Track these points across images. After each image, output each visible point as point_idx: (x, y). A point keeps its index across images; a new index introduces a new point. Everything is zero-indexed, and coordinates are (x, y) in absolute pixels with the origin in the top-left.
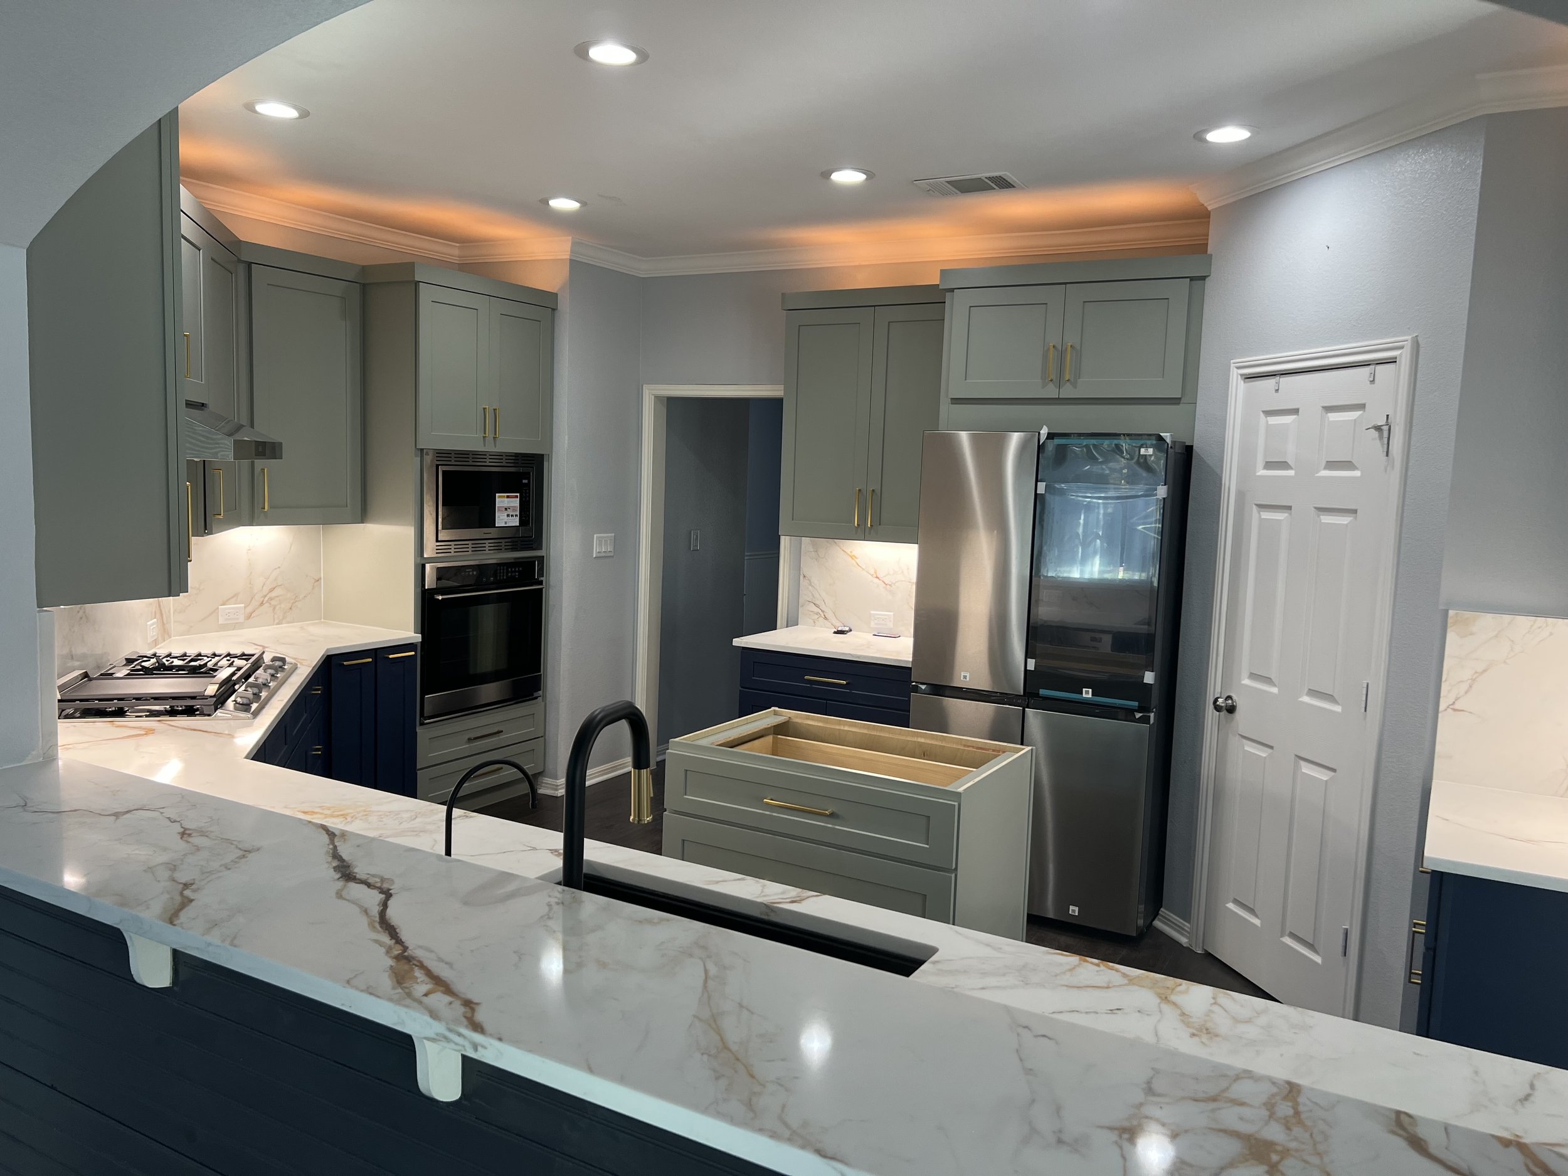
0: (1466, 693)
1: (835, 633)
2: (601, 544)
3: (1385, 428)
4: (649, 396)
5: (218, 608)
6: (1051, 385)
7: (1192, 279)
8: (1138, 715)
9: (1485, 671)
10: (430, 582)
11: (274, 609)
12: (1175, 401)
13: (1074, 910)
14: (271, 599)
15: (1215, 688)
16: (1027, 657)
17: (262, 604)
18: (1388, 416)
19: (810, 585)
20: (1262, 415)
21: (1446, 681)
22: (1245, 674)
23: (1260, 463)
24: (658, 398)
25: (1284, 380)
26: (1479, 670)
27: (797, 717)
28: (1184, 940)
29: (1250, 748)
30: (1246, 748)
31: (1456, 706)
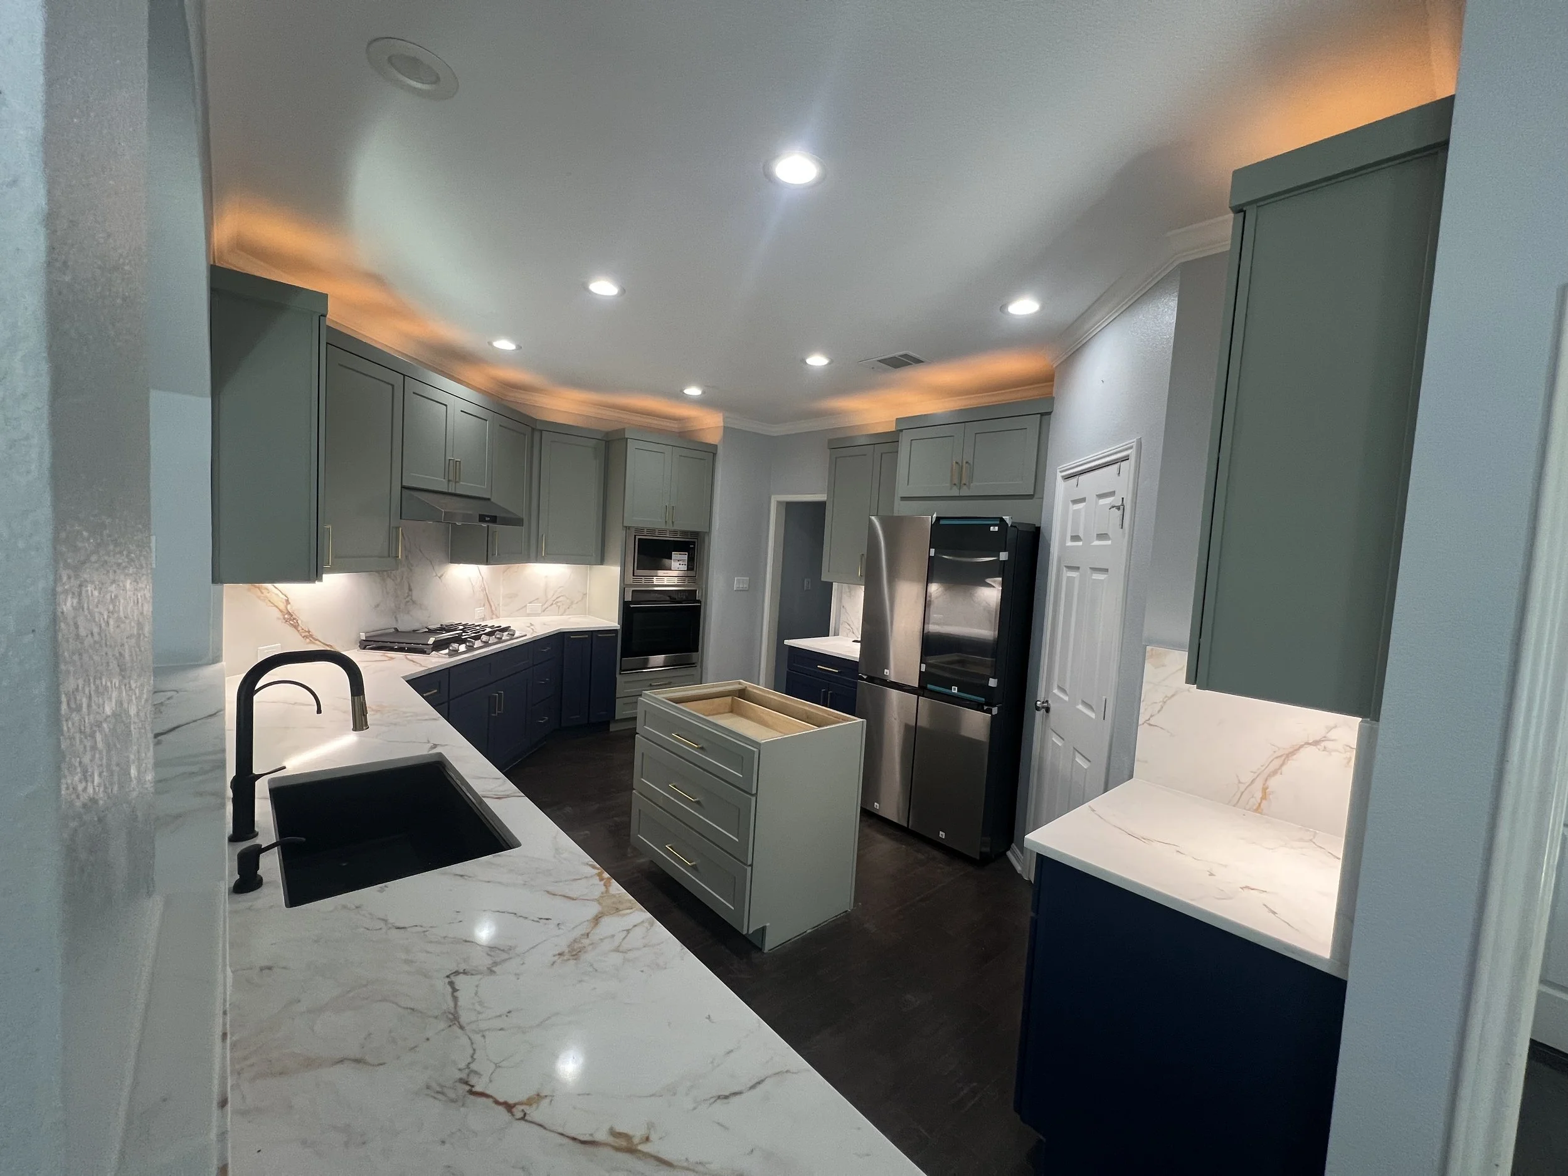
0: (1159, 712)
1: (853, 641)
2: (740, 582)
3: (1122, 507)
4: (775, 499)
5: (526, 606)
6: (955, 487)
7: (1042, 414)
8: (985, 708)
9: (1173, 696)
10: (629, 598)
11: (559, 608)
12: (1031, 497)
13: (942, 834)
14: (557, 602)
15: (1041, 695)
16: (921, 663)
17: (552, 604)
18: (1123, 498)
19: (846, 612)
20: (1071, 504)
21: (1143, 701)
22: (1055, 686)
23: (1069, 538)
24: (779, 503)
25: (1082, 478)
26: (1169, 695)
27: (750, 687)
28: (1019, 868)
29: (1056, 739)
30: (1053, 739)
31: (1152, 722)
